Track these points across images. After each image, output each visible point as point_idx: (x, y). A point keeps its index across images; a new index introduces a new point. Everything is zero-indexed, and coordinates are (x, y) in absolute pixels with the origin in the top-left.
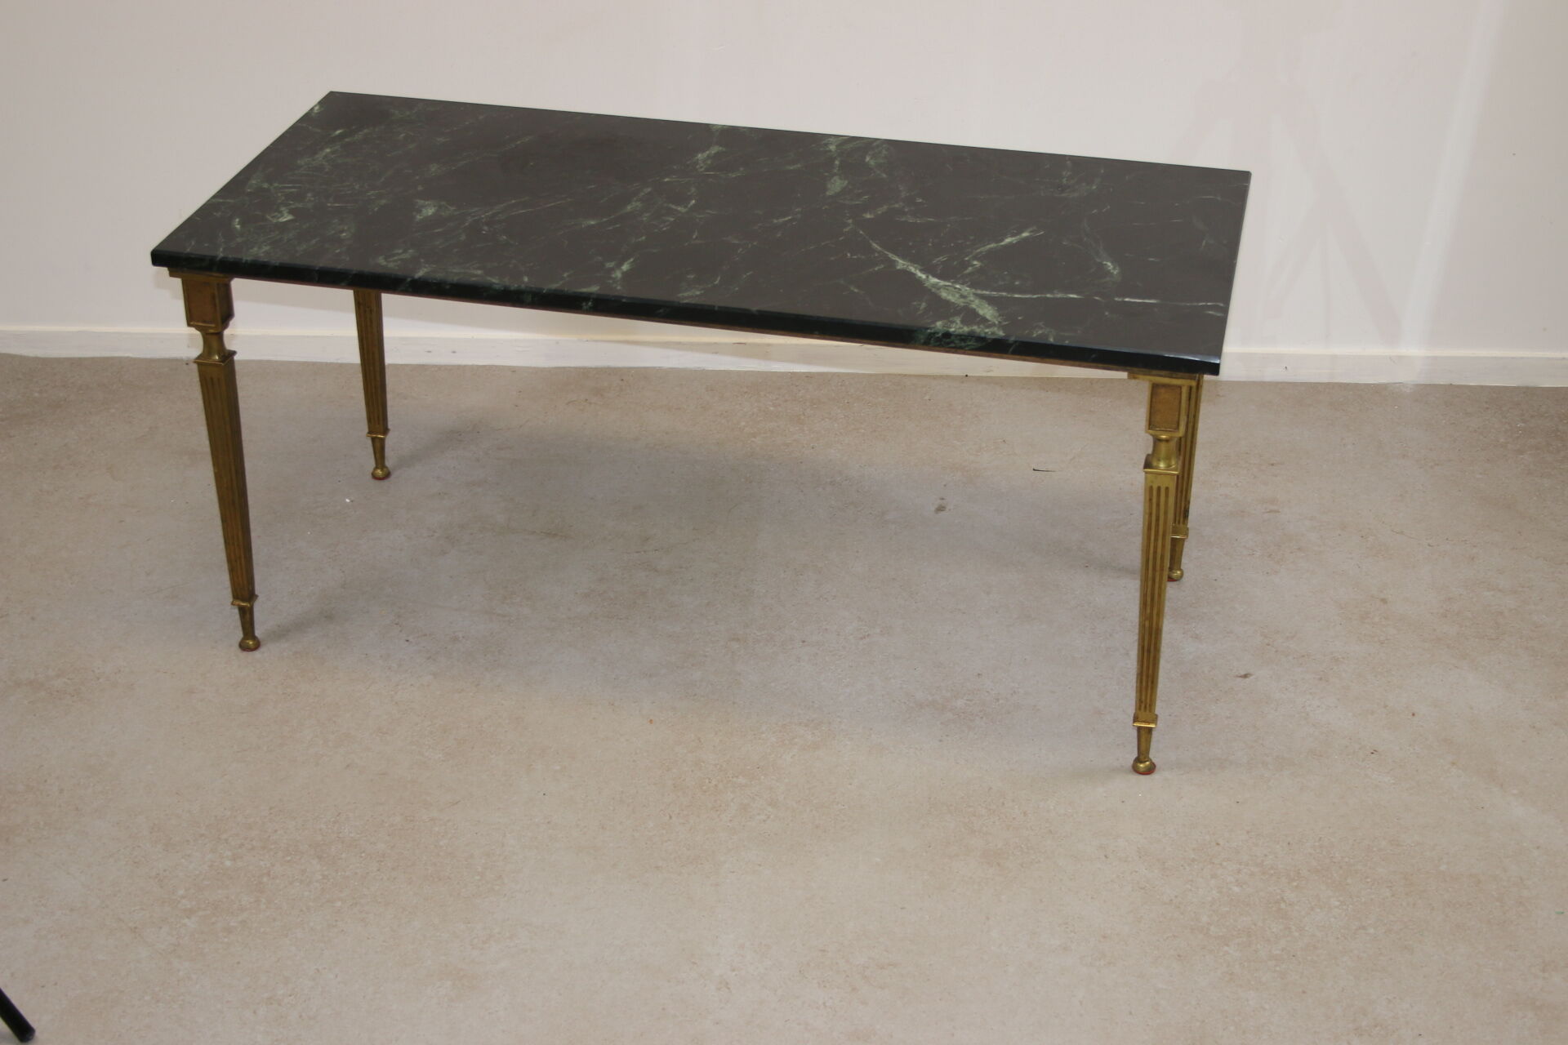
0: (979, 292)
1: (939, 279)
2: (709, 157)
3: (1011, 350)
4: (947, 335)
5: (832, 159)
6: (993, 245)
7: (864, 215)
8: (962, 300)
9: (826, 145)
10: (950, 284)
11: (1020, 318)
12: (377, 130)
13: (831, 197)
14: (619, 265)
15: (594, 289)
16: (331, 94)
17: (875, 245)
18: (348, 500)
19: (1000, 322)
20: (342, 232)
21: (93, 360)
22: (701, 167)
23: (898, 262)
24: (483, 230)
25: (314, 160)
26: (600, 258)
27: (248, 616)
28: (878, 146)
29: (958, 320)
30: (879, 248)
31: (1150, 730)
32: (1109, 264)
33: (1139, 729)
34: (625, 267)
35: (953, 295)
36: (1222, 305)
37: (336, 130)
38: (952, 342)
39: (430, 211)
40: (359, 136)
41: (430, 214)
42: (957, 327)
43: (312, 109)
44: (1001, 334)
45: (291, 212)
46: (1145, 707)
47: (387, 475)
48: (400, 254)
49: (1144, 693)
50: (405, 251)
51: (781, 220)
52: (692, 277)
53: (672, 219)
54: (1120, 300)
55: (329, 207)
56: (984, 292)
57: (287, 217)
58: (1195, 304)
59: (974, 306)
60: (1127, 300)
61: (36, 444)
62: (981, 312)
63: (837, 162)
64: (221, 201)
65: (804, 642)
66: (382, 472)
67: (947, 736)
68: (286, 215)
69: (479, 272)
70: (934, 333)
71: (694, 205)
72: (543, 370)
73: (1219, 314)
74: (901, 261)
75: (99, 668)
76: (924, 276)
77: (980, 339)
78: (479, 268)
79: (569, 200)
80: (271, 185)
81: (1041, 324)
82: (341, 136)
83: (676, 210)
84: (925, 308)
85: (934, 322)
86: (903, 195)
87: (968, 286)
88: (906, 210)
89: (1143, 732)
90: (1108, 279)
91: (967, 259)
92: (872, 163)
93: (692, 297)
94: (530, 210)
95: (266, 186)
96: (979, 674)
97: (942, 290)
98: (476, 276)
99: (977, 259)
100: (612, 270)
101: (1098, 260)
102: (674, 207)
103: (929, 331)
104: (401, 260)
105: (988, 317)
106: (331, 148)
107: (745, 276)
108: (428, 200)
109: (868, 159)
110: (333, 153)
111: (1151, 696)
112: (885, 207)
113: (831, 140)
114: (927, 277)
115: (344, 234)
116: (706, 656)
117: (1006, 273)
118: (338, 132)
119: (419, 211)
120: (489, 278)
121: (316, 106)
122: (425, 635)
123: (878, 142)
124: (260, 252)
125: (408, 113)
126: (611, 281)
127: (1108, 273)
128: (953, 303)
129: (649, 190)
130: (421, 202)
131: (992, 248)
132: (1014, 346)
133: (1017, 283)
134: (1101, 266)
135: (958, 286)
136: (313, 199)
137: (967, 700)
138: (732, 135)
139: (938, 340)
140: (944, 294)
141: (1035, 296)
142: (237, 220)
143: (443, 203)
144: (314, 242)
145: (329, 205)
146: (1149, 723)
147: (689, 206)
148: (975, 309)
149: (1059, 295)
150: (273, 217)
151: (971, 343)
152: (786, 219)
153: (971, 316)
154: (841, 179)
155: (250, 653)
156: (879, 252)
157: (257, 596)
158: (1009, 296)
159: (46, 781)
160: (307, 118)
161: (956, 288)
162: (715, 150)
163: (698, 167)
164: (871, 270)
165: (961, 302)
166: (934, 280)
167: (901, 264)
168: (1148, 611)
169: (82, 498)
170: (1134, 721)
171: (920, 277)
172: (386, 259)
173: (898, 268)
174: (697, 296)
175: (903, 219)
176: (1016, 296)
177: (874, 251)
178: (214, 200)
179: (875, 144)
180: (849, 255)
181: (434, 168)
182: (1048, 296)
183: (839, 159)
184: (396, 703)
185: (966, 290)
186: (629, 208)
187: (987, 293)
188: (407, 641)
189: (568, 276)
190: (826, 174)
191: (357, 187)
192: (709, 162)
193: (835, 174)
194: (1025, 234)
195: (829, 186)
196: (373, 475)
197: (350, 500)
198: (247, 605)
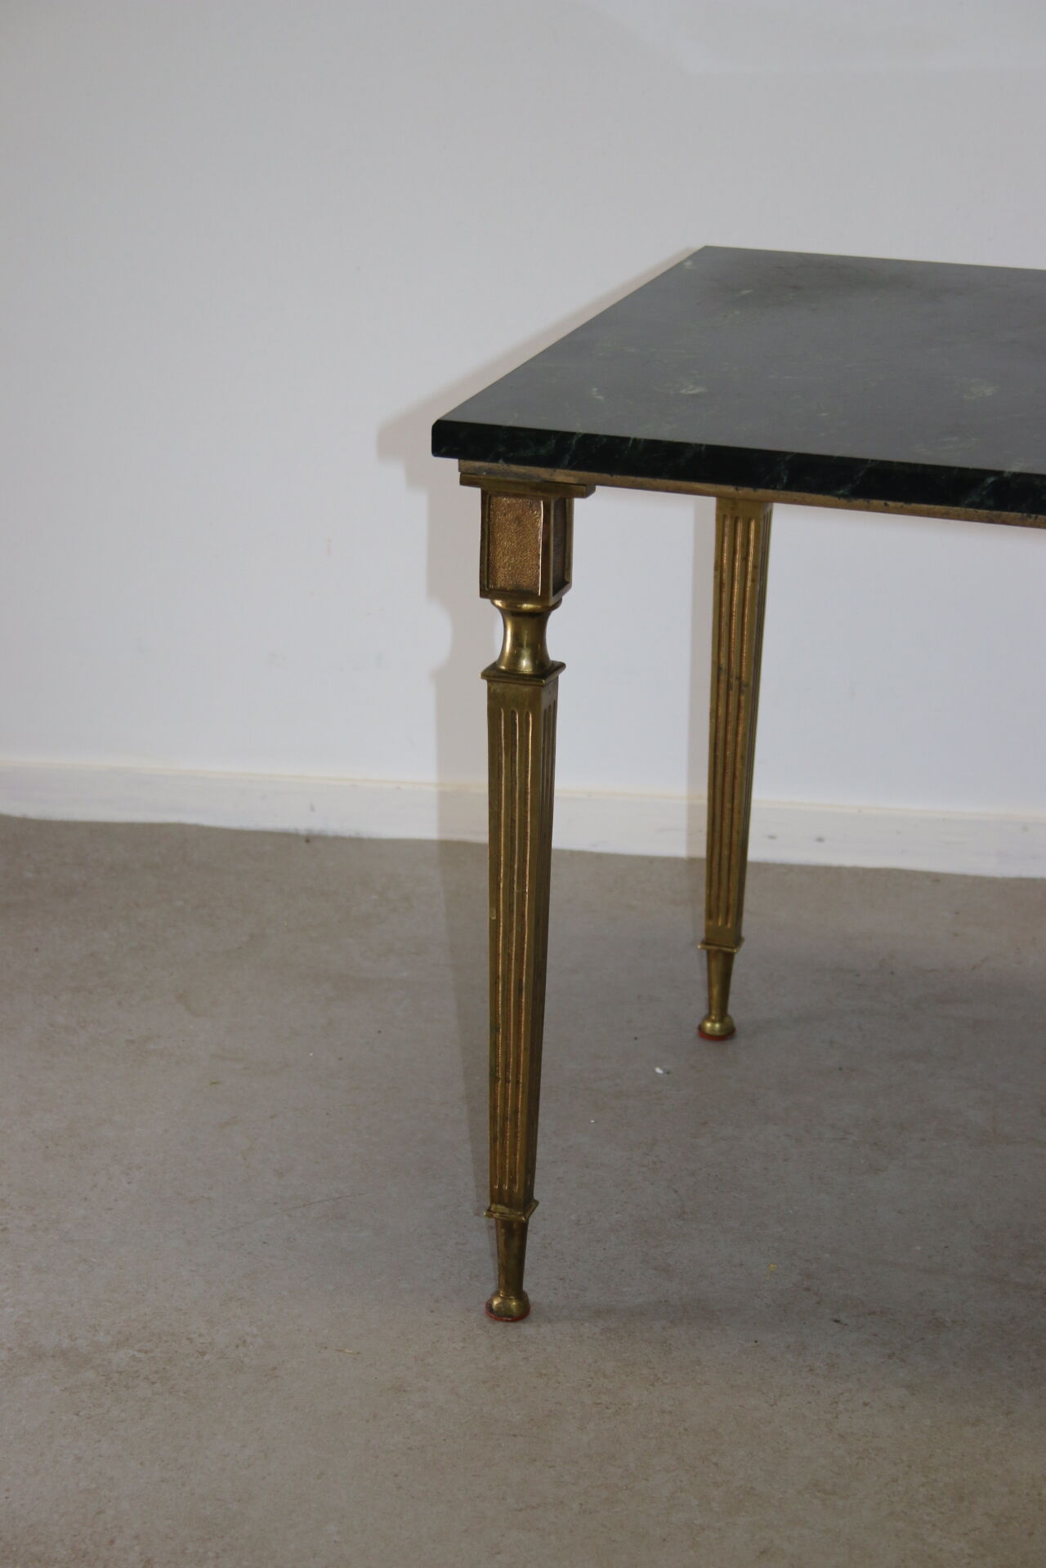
18: (659, 1070)
21: (131, 827)
27: (516, 1243)
61: (37, 950)
66: (719, 1027)
72: (992, 881)
75: (200, 1335)
155: (512, 1324)
157: (538, 1202)
159: (112, 1542)
169: (132, 1042)
184: (841, 1436)
188: (837, 1321)
196: (701, 1029)
197: (664, 1070)
198: (516, 1215)
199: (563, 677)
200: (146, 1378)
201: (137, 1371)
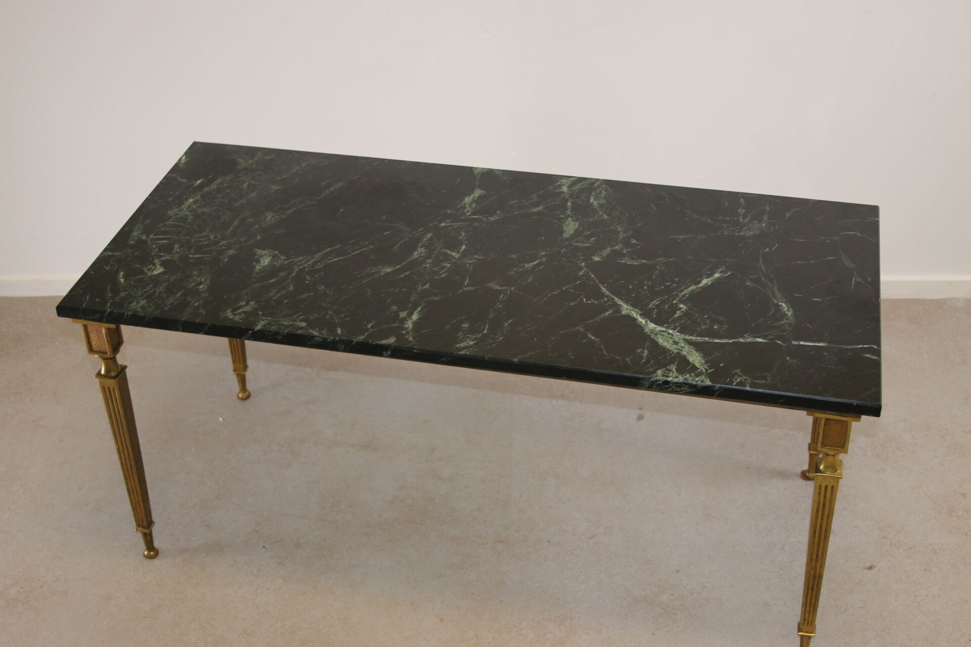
0: (688, 337)
1: (655, 324)
2: (473, 201)
3: (716, 394)
4: (666, 382)
5: (566, 201)
6: (693, 287)
7: (593, 258)
8: (675, 346)
9: (560, 186)
10: (663, 329)
11: (721, 365)
12: (227, 179)
13: (567, 239)
14: (410, 315)
15: (392, 340)
16: (195, 144)
17: (604, 290)
19: (706, 370)
20: (200, 283)
22: (468, 211)
23: (622, 306)
24: (306, 280)
25: (180, 210)
26: (395, 307)
27: (148, 537)
28: (599, 187)
29: (673, 367)
30: (607, 293)
31: (810, 637)
32: (784, 305)
33: (802, 637)
34: (415, 317)
35: (668, 341)
36: (875, 347)
37: (197, 180)
38: (671, 388)
39: (266, 261)
40: (214, 186)
41: (266, 264)
42: (674, 377)
43: (180, 159)
44: (708, 383)
45: (163, 264)
46: (808, 623)
47: (248, 397)
48: (244, 306)
49: (807, 615)
50: (247, 304)
51: (531, 264)
52: (466, 325)
53: (449, 265)
54: (797, 343)
55: (191, 258)
56: (691, 337)
57: (159, 270)
58: (855, 347)
59: (685, 353)
60: (802, 343)
62: (691, 360)
63: (569, 204)
64: (110, 253)
65: (549, 542)
66: (246, 395)
67: (658, 629)
68: (158, 267)
69: (304, 324)
70: (657, 381)
71: (465, 250)
73: (875, 358)
74: (625, 306)
76: (643, 322)
77: (691, 386)
78: (304, 320)
79: (371, 247)
80: (148, 236)
81: (738, 371)
82: (201, 186)
83: (451, 256)
84: (648, 355)
85: (655, 371)
86: (621, 236)
87: (678, 332)
88: (625, 251)
89: (804, 638)
90: (785, 321)
91: (675, 302)
92: (595, 203)
93: (467, 347)
94: (341, 258)
95: (144, 237)
96: (677, 571)
97: (659, 336)
98: (301, 328)
99: (683, 303)
100: (404, 320)
101: (775, 301)
102: (449, 252)
103: (652, 379)
104: (244, 312)
105: (697, 365)
106: (193, 198)
107: (506, 324)
108: (264, 249)
109: (592, 200)
110: (195, 203)
111: (813, 617)
112: (609, 249)
113: (563, 181)
114: (646, 322)
115: (202, 287)
116: (479, 557)
117: (706, 316)
118: (199, 182)
119: (258, 261)
120: (311, 331)
121: (183, 156)
122: (277, 541)
123: (598, 183)
124: (138, 306)
125: (250, 162)
126: (404, 332)
127: (784, 315)
128: (668, 350)
129: (430, 235)
130: (259, 252)
131: (692, 291)
132: (719, 392)
133: (715, 327)
134: (778, 307)
135: (670, 331)
136: (178, 250)
137: (670, 595)
138: (490, 177)
139: (659, 385)
140: (661, 341)
141: (731, 341)
142: (122, 273)
143: (276, 252)
144: (178, 295)
145: (191, 256)
146: (810, 633)
147: (461, 251)
148: (686, 356)
149: (750, 340)
150: (149, 269)
151: (686, 388)
152: (535, 263)
153: (684, 365)
154: (573, 221)
155: (152, 561)
156: (607, 297)
157: (154, 523)
158: (711, 341)
160: (176, 169)
161: (669, 334)
162: (478, 193)
163: (466, 211)
164: (603, 316)
165: (673, 348)
166: (652, 325)
167: (626, 309)
168: (814, 564)
170: (799, 632)
171: (641, 322)
172: (233, 311)
173: (623, 313)
174: (471, 346)
175: (623, 262)
176: (717, 341)
177: (603, 295)
178: (105, 254)
179: (596, 185)
180: (585, 300)
181: (270, 217)
182: (741, 340)
183: (571, 200)
185: (677, 335)
186: (416, 254)
187: (694, 338)
188: (264, 547)
189: (372, 327)
190: (562, 216)
191: (212, 237)
192: (474, 206)
193: (568, 217)
194: (717, 275)
195: (565, 228)
196: (238, 396)
197: (222, 418)
198: (147, 531)
199: (127, 370)
200: (22, 602)
201: (18, 599)
